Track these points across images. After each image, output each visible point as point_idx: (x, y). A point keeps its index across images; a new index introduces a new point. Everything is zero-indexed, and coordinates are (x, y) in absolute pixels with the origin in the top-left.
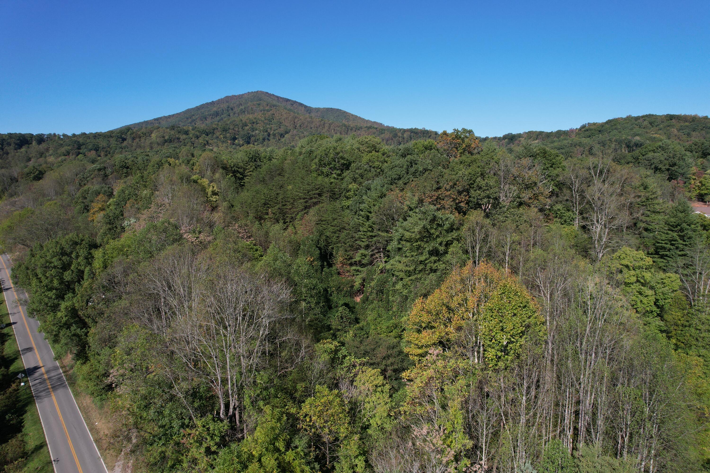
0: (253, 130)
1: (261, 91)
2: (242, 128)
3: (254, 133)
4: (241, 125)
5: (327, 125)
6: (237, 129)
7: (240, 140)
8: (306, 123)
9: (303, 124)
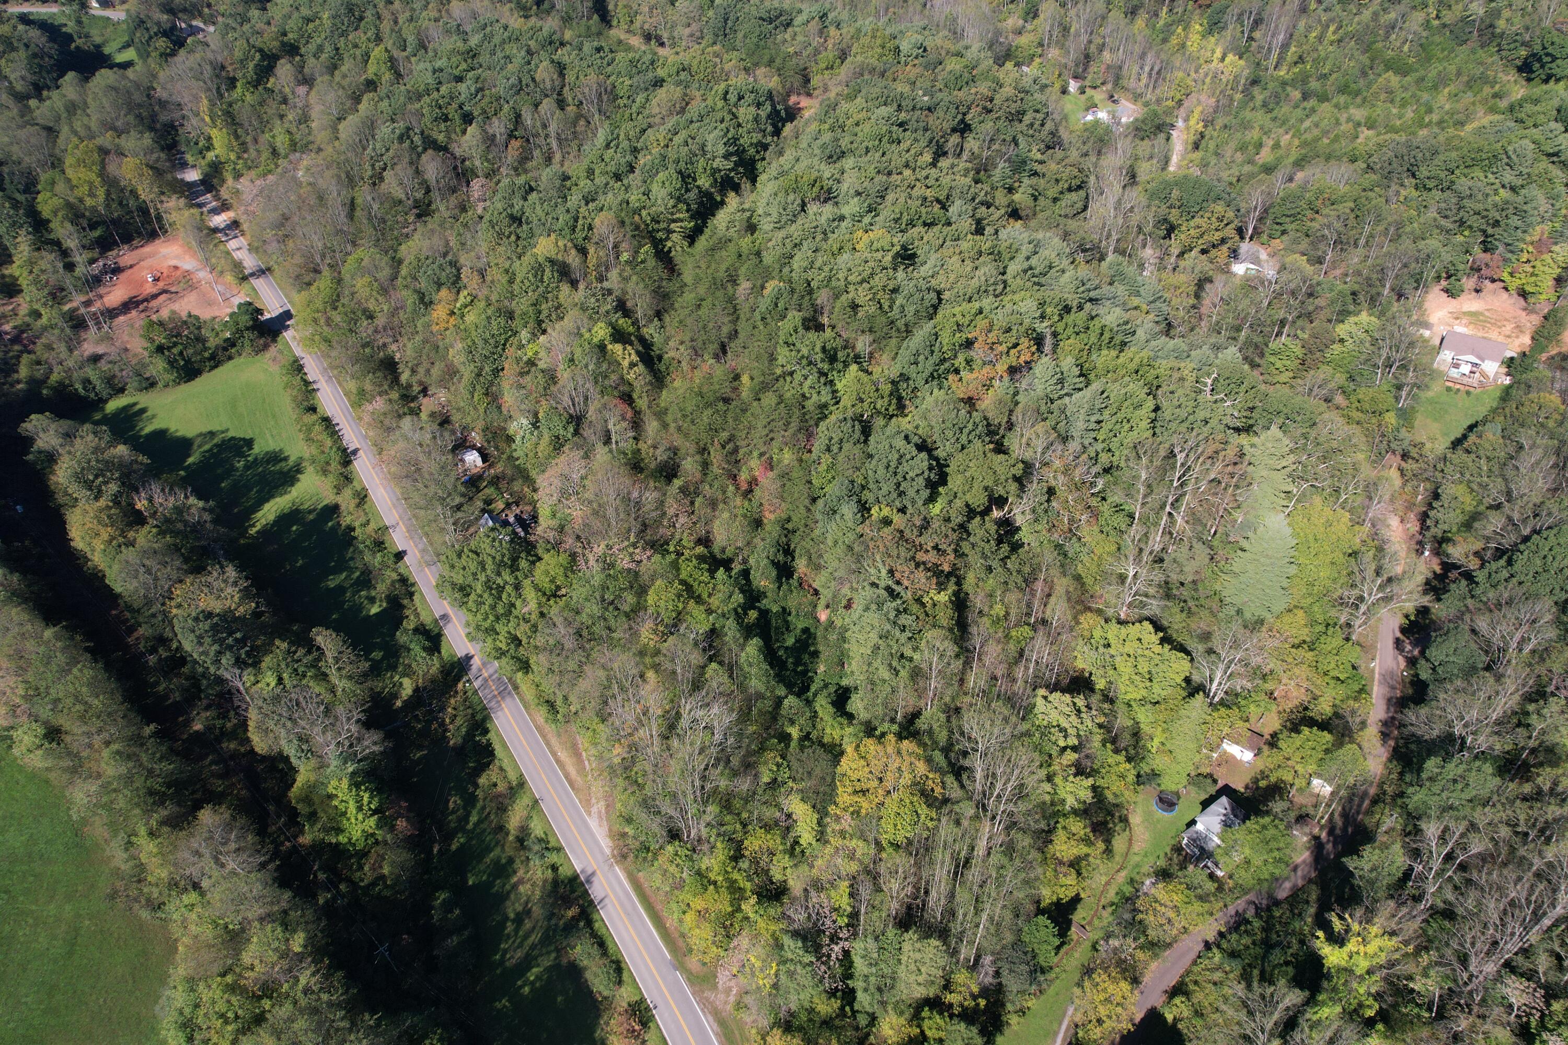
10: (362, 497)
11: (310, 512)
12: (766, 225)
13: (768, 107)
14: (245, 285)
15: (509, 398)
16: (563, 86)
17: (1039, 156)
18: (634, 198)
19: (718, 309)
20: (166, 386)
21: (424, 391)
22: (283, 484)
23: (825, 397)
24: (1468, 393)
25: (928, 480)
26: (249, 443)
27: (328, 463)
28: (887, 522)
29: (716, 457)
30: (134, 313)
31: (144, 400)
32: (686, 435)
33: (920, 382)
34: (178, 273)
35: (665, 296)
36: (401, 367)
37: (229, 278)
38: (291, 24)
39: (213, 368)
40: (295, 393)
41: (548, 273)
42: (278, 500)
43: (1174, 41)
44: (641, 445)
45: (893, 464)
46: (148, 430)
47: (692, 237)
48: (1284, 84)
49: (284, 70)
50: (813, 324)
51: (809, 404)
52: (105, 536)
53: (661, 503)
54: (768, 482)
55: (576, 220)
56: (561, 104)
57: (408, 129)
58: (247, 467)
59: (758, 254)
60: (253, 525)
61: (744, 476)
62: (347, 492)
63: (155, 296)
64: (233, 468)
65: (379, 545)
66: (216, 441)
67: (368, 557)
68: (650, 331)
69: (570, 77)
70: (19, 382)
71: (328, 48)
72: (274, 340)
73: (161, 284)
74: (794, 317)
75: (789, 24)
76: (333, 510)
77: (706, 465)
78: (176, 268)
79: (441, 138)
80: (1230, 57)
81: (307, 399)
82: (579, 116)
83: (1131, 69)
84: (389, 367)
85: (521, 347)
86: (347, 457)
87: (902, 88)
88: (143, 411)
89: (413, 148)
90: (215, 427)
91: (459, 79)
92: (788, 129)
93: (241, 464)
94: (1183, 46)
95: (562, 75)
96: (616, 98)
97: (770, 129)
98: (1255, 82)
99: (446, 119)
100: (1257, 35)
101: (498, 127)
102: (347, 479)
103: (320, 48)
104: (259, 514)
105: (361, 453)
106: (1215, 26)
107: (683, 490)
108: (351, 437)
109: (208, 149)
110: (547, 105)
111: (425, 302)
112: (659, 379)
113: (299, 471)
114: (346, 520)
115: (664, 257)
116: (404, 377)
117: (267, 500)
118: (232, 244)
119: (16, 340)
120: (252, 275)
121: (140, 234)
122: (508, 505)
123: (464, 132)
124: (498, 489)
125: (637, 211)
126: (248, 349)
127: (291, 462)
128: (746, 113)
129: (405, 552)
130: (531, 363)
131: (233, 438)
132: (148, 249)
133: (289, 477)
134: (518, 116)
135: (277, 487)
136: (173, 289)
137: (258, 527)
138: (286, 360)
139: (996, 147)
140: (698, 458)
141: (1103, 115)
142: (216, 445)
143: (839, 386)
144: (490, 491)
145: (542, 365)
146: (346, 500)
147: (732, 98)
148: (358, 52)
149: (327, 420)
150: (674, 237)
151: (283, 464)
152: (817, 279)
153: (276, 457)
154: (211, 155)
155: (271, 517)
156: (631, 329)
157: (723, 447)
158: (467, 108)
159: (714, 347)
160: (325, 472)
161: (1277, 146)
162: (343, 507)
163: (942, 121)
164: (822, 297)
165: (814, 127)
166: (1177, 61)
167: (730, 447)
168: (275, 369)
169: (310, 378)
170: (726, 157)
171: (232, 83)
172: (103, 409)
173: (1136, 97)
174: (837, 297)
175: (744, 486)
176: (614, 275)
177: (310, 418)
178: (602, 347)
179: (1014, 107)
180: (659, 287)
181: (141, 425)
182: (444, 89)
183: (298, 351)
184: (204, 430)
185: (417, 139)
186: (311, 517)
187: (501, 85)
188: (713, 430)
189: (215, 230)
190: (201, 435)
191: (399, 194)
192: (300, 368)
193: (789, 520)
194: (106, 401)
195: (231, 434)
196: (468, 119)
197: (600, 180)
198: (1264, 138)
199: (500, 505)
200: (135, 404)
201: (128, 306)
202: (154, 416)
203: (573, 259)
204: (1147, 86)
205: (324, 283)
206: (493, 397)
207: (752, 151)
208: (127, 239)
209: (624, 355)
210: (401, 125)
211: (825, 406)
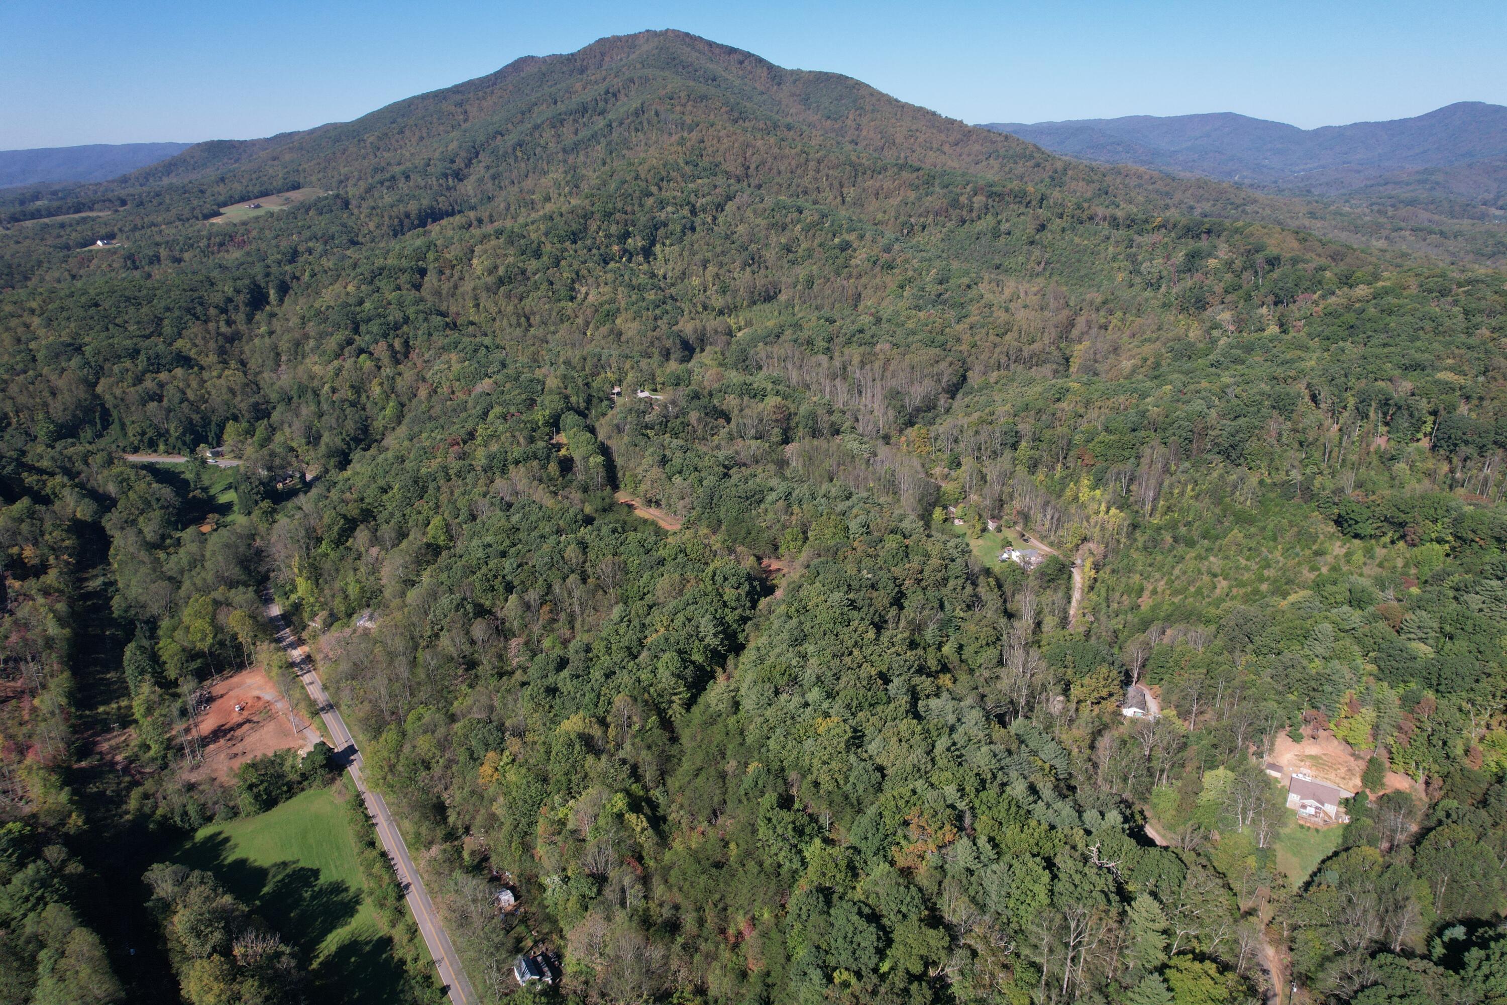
0: (662, 205)
1: (674, 31)
2: (641, 205)
3: (662, 216)
4: (637, 193)
5: (812, 165)
6: (629, 209)
7: (638, 238)
8: (770, 160)
9: (763, 163)
10: (413, 931)
11: (367, 943)
12: (748, 704)
13: (746, 586)
14: (316, 718)
15: (541, 850)
16: (585, 562)
17: (962, 614)
18: (645, 676)
19: (711, 782)
20: (248, 815)
21: (467, 830)
22: (344, 916)
23: (796, 865)
24: (1317, 831)
25: (876, 948)
26: (316, 873)
27: (385, 898)
28: (846, 985)
29: (710, 916)
30: (222, 741)
31: (227, 828)
32: (687, 897)
33: (870, 853)
34: (261, 703)
35: (669, 758)
36: (450, 812)
37: (304, 713)
38: (369, 492)
39: (287, 799)
40: (358, 828)
41: (577, 747)
42: (339, 930)
43: (1068, 493)
44: (651, 903)
45: (850, 935)
46: (230, 859)
47: (689, 705)
48: (1159, 529)
49: (362, 535)
50: (786, 802)
51: (784, 871)
52: (216, 990)
53: (666, 957)
54: (751, 937)
55: (599, 697)
56: (584, 580)
57: (464, 599)
58: (313, 898)
59: (742, 733)
60: (317, 956)
61: (731, 931)
62: (401, 927)
63: (240, 725)
64: (303, 900)
65: (428, 980)
66: (289, 870)
67: (417, 992)
68: (656, 793)
69: (591, 556)
70: (127, 812)
71: (398, 515)
72: (340, 775)
73: (246, 713)
74: (770, 798)
75: (761, 501)
76: (386, 942)
77: (701, 922)
78: (259, 698)
79: (487, 603)
80: (1113, 511)
81: (367, 833)
82: (598, 586)
83: (1036, 515)
84: (440, 809)
85: (553, 809)
86: (401, 891)
87: (850, 569)
88: (227, 840)
89: (466, 614)
90: (288, 858)
91: (504, 554)
92: (763, 603)
93: (307, 895)
94: (1076, 498)
95: (585, 553)
96: (627, 573)
97: (748, 604)
98: (1135, 526)
99: (492, 588)
100: (1133, 488)
101: (532, 596)
102: (400, 912)
103: (392, 515)
104: (323, 945)
105: (412, 887)
106: (1099, 482)
107: (685, 947)
108: (405, 874)
109: (292, 591)
110: (573, 578)
111: (473, 757)
112: (663, 839)
113: (358, 902)
114: (398, 954)
115: (666, 724)
116: (451, 820)
117: (330, 931)
118: (307, 679)
119: (126, 770)
120: (323, 709)
121: (230, 665)
122: (536, 943)
123: (506, 600)
124: (527, 926)
125: (646, 690)
126: (318, 782)
127: (352, 890)
128: (729, 594)
129: (448, 987)
130: (562, 823)
131: (302, 869)
132: (236, 679)
133: (349, 908)
134: (550, 586)
135: (338, 918)
136: (255, 719)
137: (322, 958)
138: (350, 796)
139: (925, 613)
140: (695, 914)
141: (1015, 556)
142: (288, 875)
143: (806, 854)
144: (521, 929)
145: (570, 826)
146: (399, 934)
147: (719, 579)
148: (421, 517)
149: (384, 855)
150: (674, 706)
151: (344, 895)
152: (789, 758)
153: (338, 888)
154: (293, 597)
155: (333, 948)
156: (641, 793)
157: (716, 906)
158: (509, 578)
159: (707, 812)
160: (382, 906)
161: (1154, 592)
162: (396, 939)
163: (882, 598)
164: (793, 776)
165: (783, 608)
166: (1073, 509)
167: (720, 906)
168: (339, 800)
169: (370, 813)
170: (715, 635)
171: (319, 540)
172: (193, 838)
173: (1043, 538)
174: (804, 777)
175: (732, 940)
176: (628, 746)
177: (371, 854)
178: (620, 816)
179: (939, 576)
180: (663, 751)
181: (224, 854)
182: (492, 564)
183: (361, 787)
184: (279, 860)
185: (469, 608)
186: (368, 948)
187: (538, 560)
188: (708, 891)
189: (292, 665)
190: (275, 865)
191: (454, 652)
192: (361, 803)
193: (768, 974)
194: (195, 830)
195: (301, 864)
196: (509, 588)
197: (617, 657)
198: (1145, 583)
199: (529, 943)
200: (220, 833)
201: (218, 733)
202: (236, 846)
203: (597, 731)
204: (1050, 530)
205: (390, 735)
206: (527, 848)
207: (735, 626)
208: (220, 670)
209: (637, 822)
210: (457, 596)
211: (796, 872)
